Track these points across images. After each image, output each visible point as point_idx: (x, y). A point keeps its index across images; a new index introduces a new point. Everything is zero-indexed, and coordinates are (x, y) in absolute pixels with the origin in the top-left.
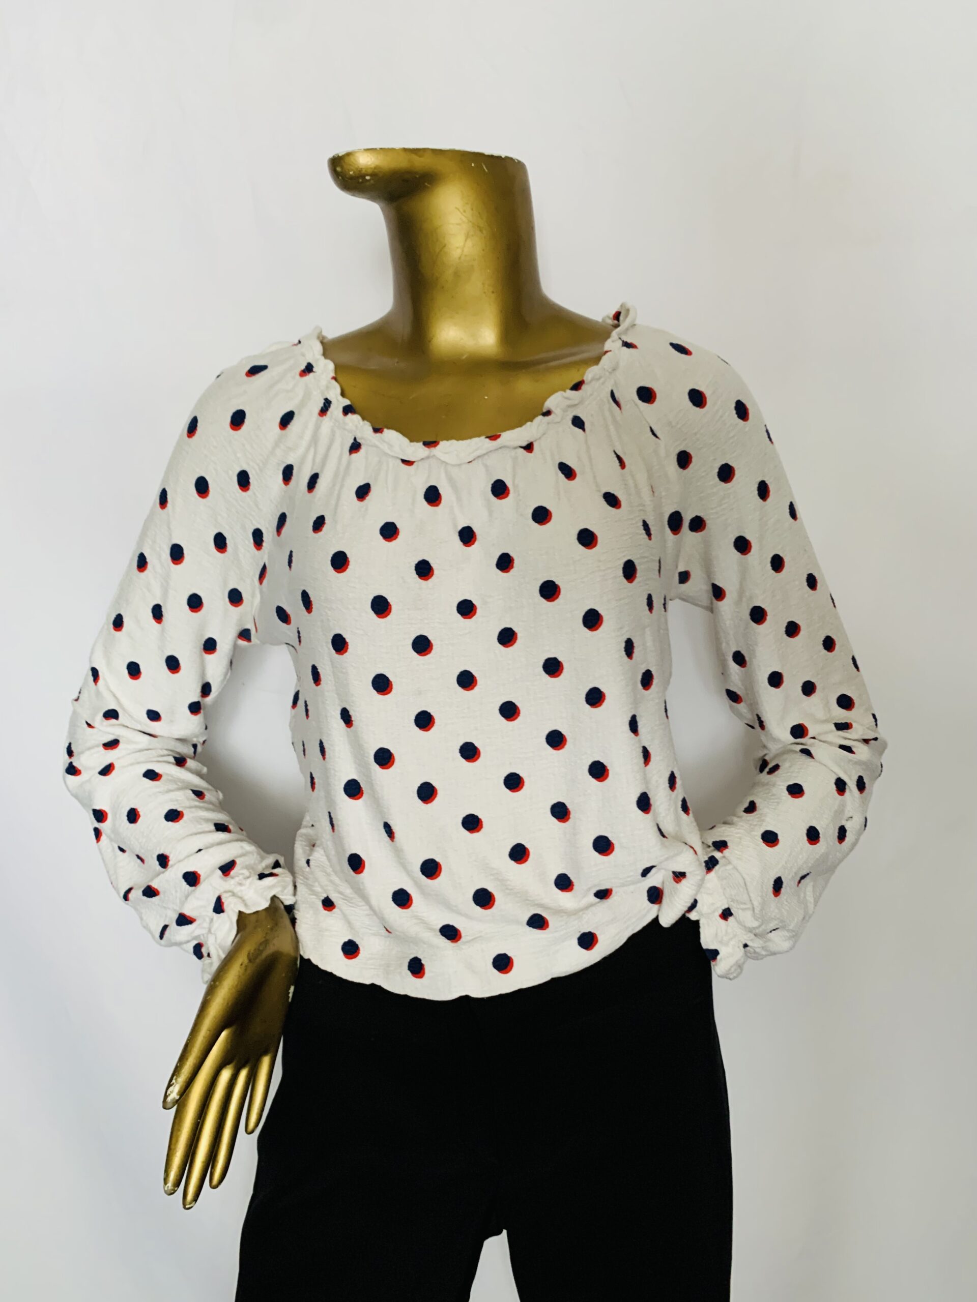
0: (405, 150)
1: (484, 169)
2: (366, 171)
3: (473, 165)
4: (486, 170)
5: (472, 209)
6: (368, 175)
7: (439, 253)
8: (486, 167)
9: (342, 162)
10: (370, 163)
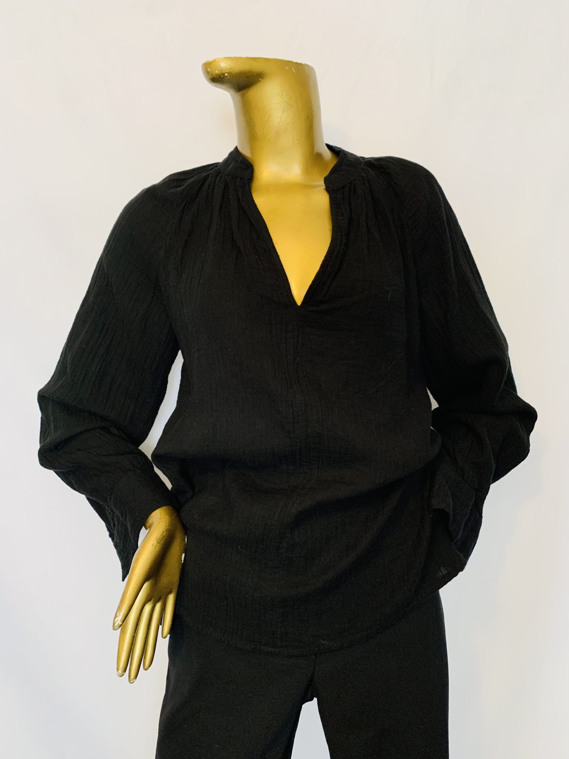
5: (287, 95)
7: (267, 121)
8: (294, 70)
9: (211, 65)
10: (227, 66)
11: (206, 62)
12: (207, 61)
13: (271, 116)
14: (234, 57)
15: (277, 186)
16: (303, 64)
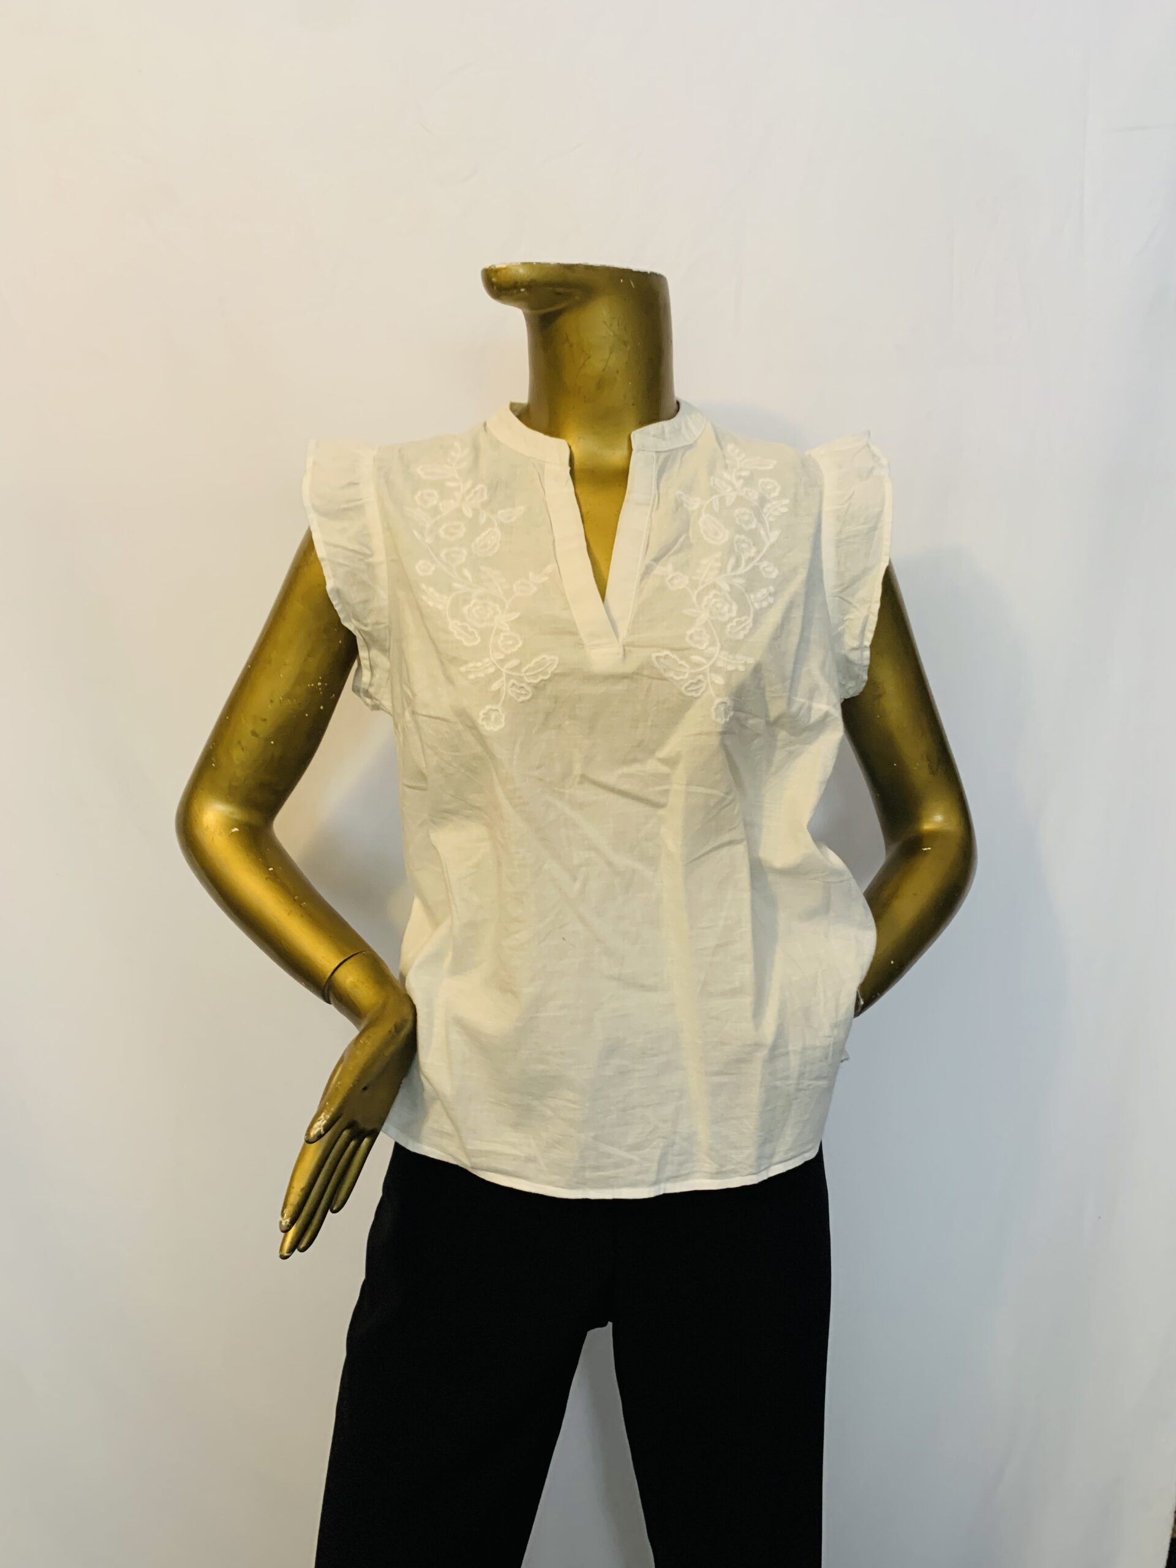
0: (559, 264)
1: (631, 285)
2: (522, 283)
3: (622, 281)
4: (633, 286)
5: (618, 324)
6: (524, 287)
7: (584, 364)
8: (633, 282)
9: (499, 273)
10: (526, 277)
11: (490, 267)
12: (493, 265)
13: (589, 358)
14: (537, 263)
15: (593, 472)
16: (649, 272)
